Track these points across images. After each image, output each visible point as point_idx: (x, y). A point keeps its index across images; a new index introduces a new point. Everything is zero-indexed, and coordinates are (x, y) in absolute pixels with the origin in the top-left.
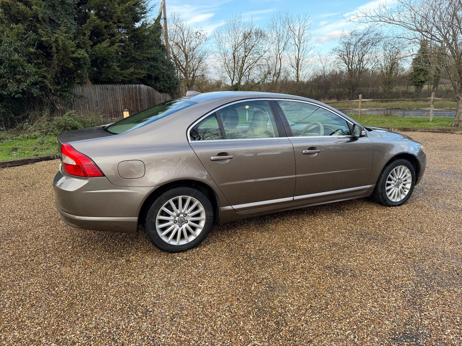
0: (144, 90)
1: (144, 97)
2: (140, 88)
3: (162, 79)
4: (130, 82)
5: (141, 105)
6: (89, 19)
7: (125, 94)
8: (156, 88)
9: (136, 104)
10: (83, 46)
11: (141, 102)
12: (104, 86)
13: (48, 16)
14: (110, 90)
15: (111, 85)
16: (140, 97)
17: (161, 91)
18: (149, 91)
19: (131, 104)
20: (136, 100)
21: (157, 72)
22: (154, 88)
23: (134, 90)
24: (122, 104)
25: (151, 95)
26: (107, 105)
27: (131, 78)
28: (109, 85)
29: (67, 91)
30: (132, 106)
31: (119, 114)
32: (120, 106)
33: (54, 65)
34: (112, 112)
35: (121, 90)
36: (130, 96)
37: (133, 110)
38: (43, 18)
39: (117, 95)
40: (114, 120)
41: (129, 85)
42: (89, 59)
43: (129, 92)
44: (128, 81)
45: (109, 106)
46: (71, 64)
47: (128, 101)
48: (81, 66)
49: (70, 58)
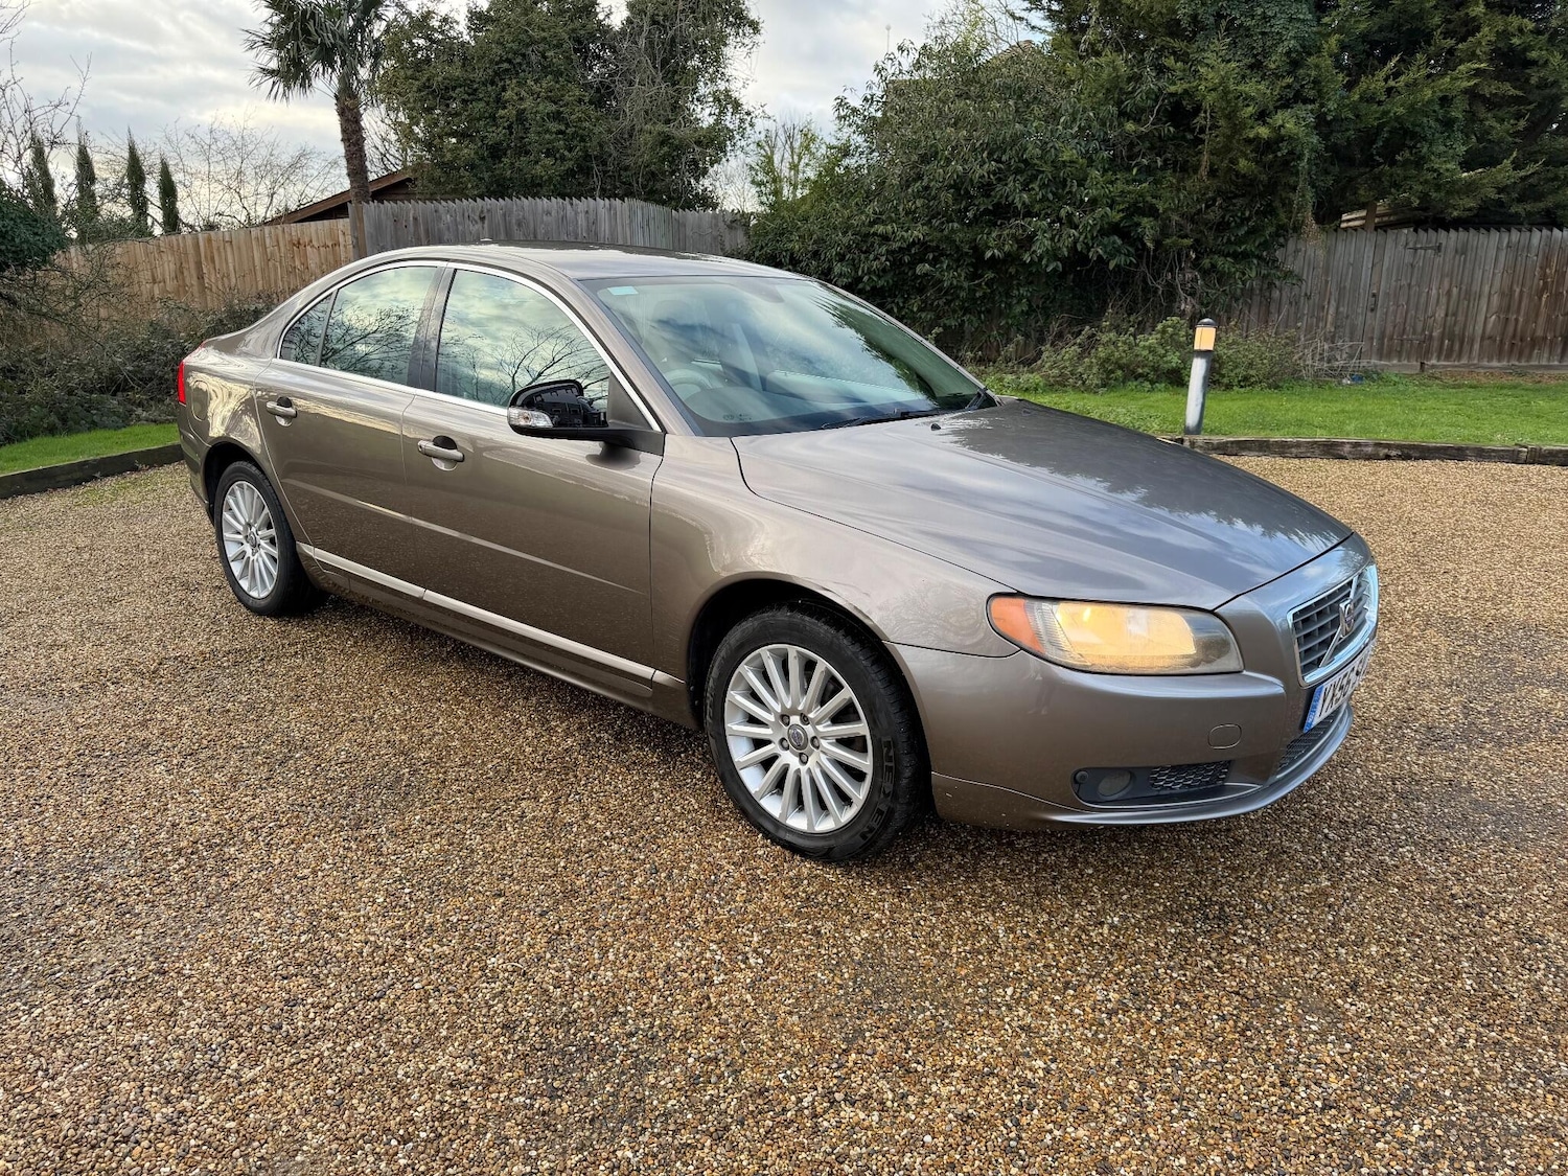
7: (1520, 269)
10: (1312, 93)
12: (1428, 237)
14: (1451, 254)
19: (1543, 310)
24: (1494, 308)
26: (1422, 307)
27: (1549, 202)
28: (1453, 233)
29: (1235, 256)
30: (1541, 320)
31: (1466, 347)
32: (1481, 318)
33: (1203, 171)
34: (1431, 336)
35: (1503, 254)
36: (1544, 276)
37: (1545, 338)
38: (1194, 18)
39: (1478, 274)
40: (1433, 366)
41: (1556, 231)
42: (1315, 139)
43: (1547, 259)
44: (1529, 214)
45: (1430, 314)
46: (1243, 163)
47: (1530, 296)
48: (1287, 164)
49: (1249, 141)
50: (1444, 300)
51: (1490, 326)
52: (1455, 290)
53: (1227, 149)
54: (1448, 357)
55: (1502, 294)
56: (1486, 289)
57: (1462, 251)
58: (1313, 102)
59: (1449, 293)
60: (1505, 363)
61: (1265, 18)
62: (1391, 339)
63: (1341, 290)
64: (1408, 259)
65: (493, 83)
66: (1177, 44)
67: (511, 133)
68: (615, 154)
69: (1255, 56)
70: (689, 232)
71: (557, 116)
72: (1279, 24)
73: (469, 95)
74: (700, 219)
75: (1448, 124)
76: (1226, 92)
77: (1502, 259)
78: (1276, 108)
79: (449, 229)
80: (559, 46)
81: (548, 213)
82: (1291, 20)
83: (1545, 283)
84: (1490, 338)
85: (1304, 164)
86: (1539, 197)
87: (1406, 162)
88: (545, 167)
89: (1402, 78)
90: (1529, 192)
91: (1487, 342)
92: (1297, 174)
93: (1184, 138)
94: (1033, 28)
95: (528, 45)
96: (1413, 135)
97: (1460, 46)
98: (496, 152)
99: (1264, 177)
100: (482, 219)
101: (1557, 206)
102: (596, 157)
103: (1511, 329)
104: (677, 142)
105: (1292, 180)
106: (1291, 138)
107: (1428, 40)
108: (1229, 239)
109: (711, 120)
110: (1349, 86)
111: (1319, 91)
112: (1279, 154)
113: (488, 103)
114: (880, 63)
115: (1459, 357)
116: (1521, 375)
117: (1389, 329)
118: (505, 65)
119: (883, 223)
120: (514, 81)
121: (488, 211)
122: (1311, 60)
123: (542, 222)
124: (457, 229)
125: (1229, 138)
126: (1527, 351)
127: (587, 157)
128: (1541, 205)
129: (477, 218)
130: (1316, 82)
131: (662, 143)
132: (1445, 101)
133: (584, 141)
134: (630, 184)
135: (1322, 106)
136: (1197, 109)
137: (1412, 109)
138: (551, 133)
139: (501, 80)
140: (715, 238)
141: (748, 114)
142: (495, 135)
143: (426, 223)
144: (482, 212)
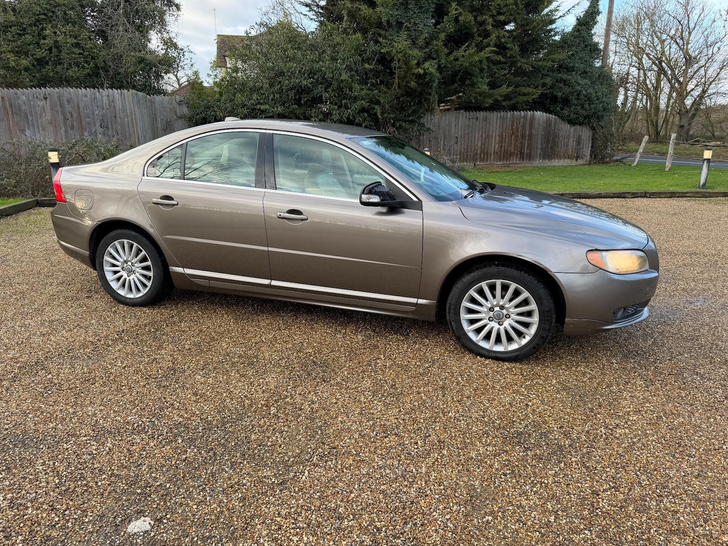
0: (539, 120)
1: (539, 132)
2: (533, 118)
3: (575, 102)
4: (514, 108)
5: (529, 145)
6: (447, 15)
7: (505, 126)
8: (562, 118)
9: (521, 143)
10: (435, 55)
11: (530, 139)
12: (473, 114)
13: (395, 19)
14: (481, 120)
15: (485, 113)
16: (531, 131)
17: (571, 122)
18: (548, 123)
19: (513, 142)
20: (523, 136)
21: (567, 90)
22: (559, 117)
23: (522, 120)
24: (497, 142)
25: (553, 128)
26: (473, 142)
27: (514, 101)
28: (481, 112)
29: (408, 121)
30: (513, 146)
31: (489, 157)
32: (493, 146)
33: (396, 86)
34: (477, 153)
35: (499, 120)
36: (512, 129)
37: (514, 153)
38: (388, 22)
39: (491, 128)
40: (478, 165)
41: (515, 112)
42: (438, 75)
43: (513, 123)
44: (508, 105)
45: (476, 144)
46: (412, 83)
47: (509, 137)
48: (428, 85)
49: (413, 74)
50: (480, 139)
51: (496, 148)
52: (484, 135)
53: (405, 77)
54: (483, 161)
55: (499, 136)
56: (494, 134)
57: (485, 119)
58: (435, 59)
59: (482, 135)
60: (502, 163)
61: (415, 24)
62: (463, 154)
63: (445, 135)
64: (467, 123)
65: (35, 25)
66: (383, 32)
67: (51, 53)
68: (112, 66)
69: (412, 39)
70: (157, 106)
71: (77, 45)
72: (421, 26)
73: (20, 31)
74: (163, 99)
75: (482, 70)
76: (405, 54)
77: (498, 122)
78: (423, 61)
79: (24, 103)
80: (73, 8)
81: (86, 96)
82: (425, 25)
83: (513, 132)
84: (496, 153)
85: (435, 85)
86: (511, 99)
87: (469, 85)
88: (74, 72)
89: (467, 52)
90: (507, 97)
91: (496, 155)
92: (431, 88)
93: (386, 71)
94: (311, 19)
95: (55, 7)
96: (470, 74)
97: (485, 41)
98: (41, 63)
99: (419, 89)
100: (46, 99)
101: (517, 103)
102: (102, 67)
103: (503, 149)
104: (148, 62)
105: (430, 91)
106: (431, 74)
107: (473, 37)
108: (405, 114)
109: (163, 52)
110: (448, 55)
111: (438, 55)
112: (426, 80)
113: (33, 36)
114: (248, 30)
115: (487, 161)
116: (508, 167)
117: (463, 150)
118: (43, 17)
119: (261, 104)
120: (50, 25)
121: (49, 94)
122: (435, 42)
123: (82, 101)
124: (30, 104)
125: (406, 72)
126: (509, 158)
127: (97, 67)
128: (512, 102)
129: (42, 98)
130: (436, 51)
131: (140, 62)
132: (481, 62)
133: (94, 59)
134: (122, 82)
135: (439, 61)
136: (392, 60)
137: (470, 63)
138: (76, 54)
139: (41, 24)
140: (171, 109)
141: (182, 50)
142: (40, 54)
143: (10, 100)
144: (45, 95)
